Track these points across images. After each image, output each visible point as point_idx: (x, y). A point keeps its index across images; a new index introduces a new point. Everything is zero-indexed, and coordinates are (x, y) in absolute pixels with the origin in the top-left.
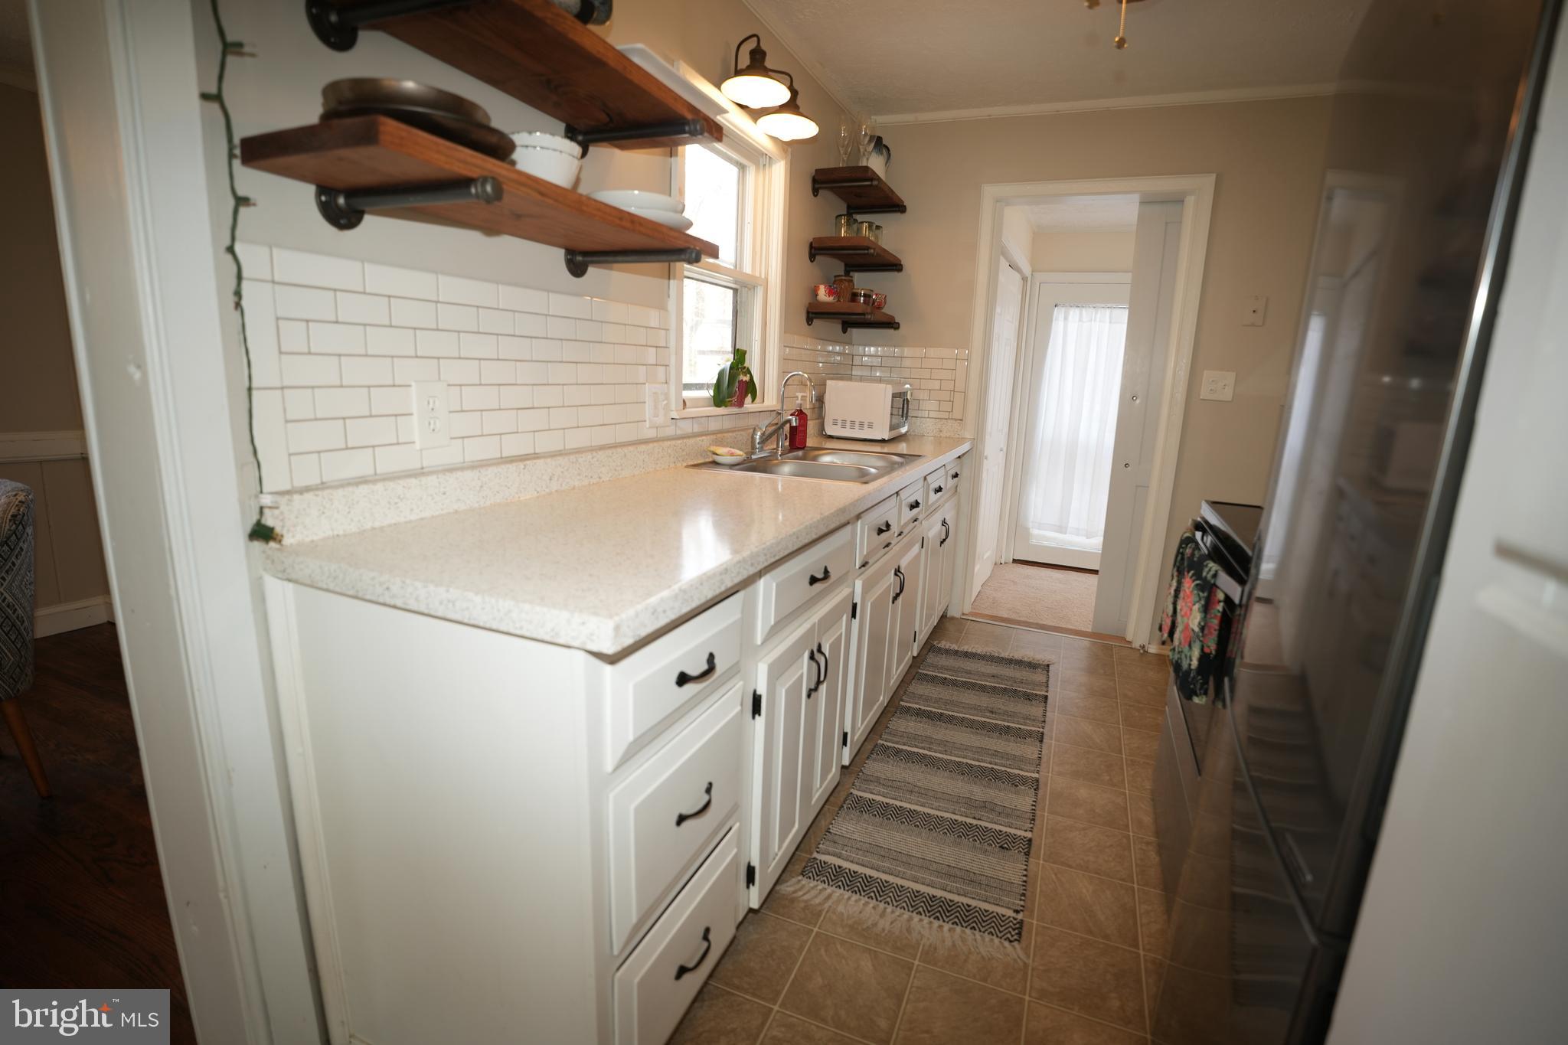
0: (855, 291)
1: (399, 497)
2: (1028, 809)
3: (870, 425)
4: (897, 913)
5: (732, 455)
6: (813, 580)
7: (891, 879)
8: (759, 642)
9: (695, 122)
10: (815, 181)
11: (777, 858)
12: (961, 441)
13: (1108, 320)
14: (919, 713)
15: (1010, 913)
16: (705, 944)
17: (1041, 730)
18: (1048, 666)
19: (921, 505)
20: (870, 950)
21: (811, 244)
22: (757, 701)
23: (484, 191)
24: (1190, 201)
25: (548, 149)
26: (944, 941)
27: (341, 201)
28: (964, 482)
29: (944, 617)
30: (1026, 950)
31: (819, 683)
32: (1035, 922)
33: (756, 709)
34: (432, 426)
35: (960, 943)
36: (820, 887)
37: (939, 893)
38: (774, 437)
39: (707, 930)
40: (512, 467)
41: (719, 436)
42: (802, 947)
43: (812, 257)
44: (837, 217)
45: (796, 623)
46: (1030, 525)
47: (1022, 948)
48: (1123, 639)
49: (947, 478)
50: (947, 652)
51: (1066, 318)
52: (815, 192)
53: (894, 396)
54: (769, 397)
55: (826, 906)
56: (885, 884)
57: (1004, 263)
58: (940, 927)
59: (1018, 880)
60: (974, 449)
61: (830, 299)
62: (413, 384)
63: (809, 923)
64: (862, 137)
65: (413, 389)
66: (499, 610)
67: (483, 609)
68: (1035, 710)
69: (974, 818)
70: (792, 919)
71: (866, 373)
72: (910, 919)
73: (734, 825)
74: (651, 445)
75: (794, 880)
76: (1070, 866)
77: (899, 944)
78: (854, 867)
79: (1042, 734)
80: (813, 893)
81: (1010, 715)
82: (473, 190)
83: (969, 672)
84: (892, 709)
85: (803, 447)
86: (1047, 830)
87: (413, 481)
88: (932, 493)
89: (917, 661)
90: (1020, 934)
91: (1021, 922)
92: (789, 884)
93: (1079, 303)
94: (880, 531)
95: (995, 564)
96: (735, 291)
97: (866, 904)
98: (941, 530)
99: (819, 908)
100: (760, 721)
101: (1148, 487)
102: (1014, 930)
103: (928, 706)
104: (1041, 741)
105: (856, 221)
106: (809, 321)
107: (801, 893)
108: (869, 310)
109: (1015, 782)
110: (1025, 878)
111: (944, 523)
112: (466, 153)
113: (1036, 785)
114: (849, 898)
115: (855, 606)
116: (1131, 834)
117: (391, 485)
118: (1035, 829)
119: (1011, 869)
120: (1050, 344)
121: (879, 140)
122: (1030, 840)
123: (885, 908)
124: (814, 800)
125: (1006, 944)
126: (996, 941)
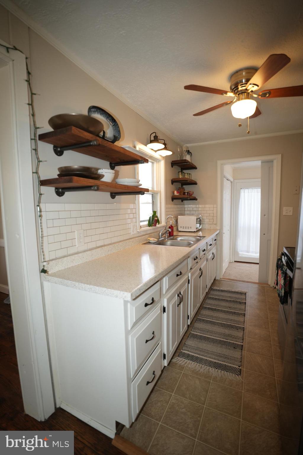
0: (184, 192)
1: (73, 260)
2: (241, 336)
3: (191, 228)
4: (205, 367)
5: (154, 240)
6: (178, 275)
7: (203, 357)
8: (164, 293)
9: (142, 160)
10: (172, 164)
11: (172, 351)
12: (216, 230)
13: (256, 192)
14: (209, 309)
15: (237, 367)
16: (154, 376)
17: (244, 313)
18: (246, 293)
19: (206, 250)
20: (198, 378)
21: (172, 180)
22: (164, 308)
23: (95, 189)
24: (275, 162)
25: (107, 173)
26: (219, 375)
27: (60, 190)
28: (218, 242)
29: (215, 279)
30: (242, 378)
31: (180, 302)
32: (244, 369)
33: (164, 311)
34: (80, 241)
35: (223, 376)
36: (183, 360)
37: (217, 361)
38: (165, 234)
39: (154, 372)
40: (99, 249)
41: (150, 235)
42: (179, 378)
43: (172, 183)
44: (178, 172)
45: (173, 287)
46: (239, 251)
47: (241, 377)
48: (268, 284)
49: (213, 241)
50: (216, 290)
51: (244, 192)
52: (172, 166)
53: (197, 219)
54: (163, 223)
55: (185, 365)
56: (202, 359)
57: (225, 180)
58: (218, 371)
59: (239, 357)
60: (220, 232)
61: (178, 194)
62: (76, 231)
63: (181, 370)
64: (184, 151)
65: (76, 232)
66: (102, 291)
67: (99, 290)
68: (242, 307)
69: (226, 339)
70: (176, 369)
71: (188, 212)
72: (209, 369)
73: (160, 343)
74: (133, 239)
75: (176, 358)
76: (254, 353)
77: (206, 376)
78: (193, 354)
79: (245, 314)
80: (181, 362)
81: (235, 308)
82: (92, 188)
83: (223, 296)
84: (201, 307)
85: (173, 235)
86: (247, 342)
87: (76, 255)
88: (209, 246)
89: (207, 293)
90: (240, 373)
91: (241, 369)
92: (175, 359)
93: (248, 187)
94: (195, 259)
95: (229, 263)
96: (152, 195)
97: (196, 365)
98: (212, 256)
99: (183, 366)
100: (165, 314)
101: (271, 240)
102: (239, 372)
103: (211, 306)
104: (245, 316)
105: (183, 172)
106: (172, 200)
107: (178, 362)
108: (189, 197)
109: (237, 328)
110: (241, 357)
111: (213, 253)
112: (91, 180)
113: (243, 329)
114: (192, 363)
115: (189, 280)
116: (272, 343)
117: (71, 257)
118: (244, 342)
119: (237, 354)
120: (240, 199)
121: (189, 151)
122: (242, 345)
123: (202, 366)
124: (181, 335)
125: (237, 376)
126: (234, 375)
